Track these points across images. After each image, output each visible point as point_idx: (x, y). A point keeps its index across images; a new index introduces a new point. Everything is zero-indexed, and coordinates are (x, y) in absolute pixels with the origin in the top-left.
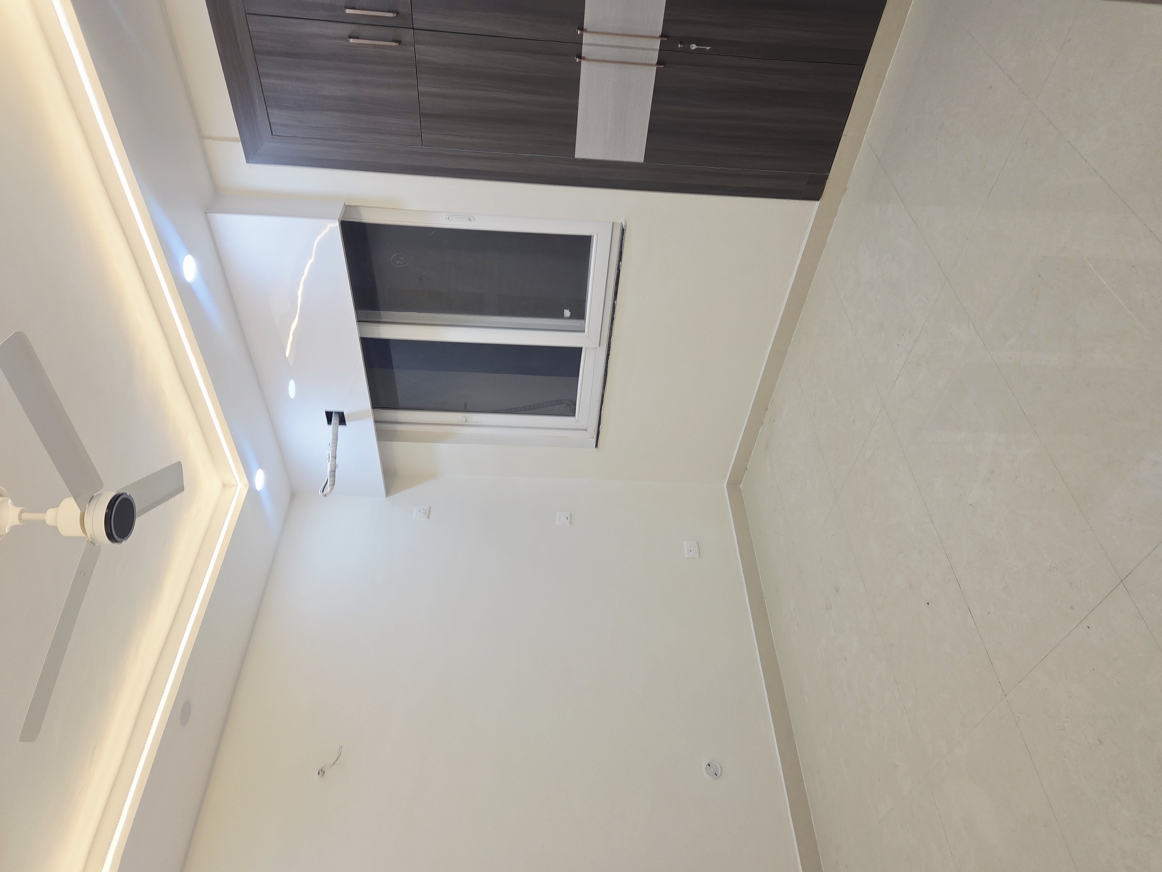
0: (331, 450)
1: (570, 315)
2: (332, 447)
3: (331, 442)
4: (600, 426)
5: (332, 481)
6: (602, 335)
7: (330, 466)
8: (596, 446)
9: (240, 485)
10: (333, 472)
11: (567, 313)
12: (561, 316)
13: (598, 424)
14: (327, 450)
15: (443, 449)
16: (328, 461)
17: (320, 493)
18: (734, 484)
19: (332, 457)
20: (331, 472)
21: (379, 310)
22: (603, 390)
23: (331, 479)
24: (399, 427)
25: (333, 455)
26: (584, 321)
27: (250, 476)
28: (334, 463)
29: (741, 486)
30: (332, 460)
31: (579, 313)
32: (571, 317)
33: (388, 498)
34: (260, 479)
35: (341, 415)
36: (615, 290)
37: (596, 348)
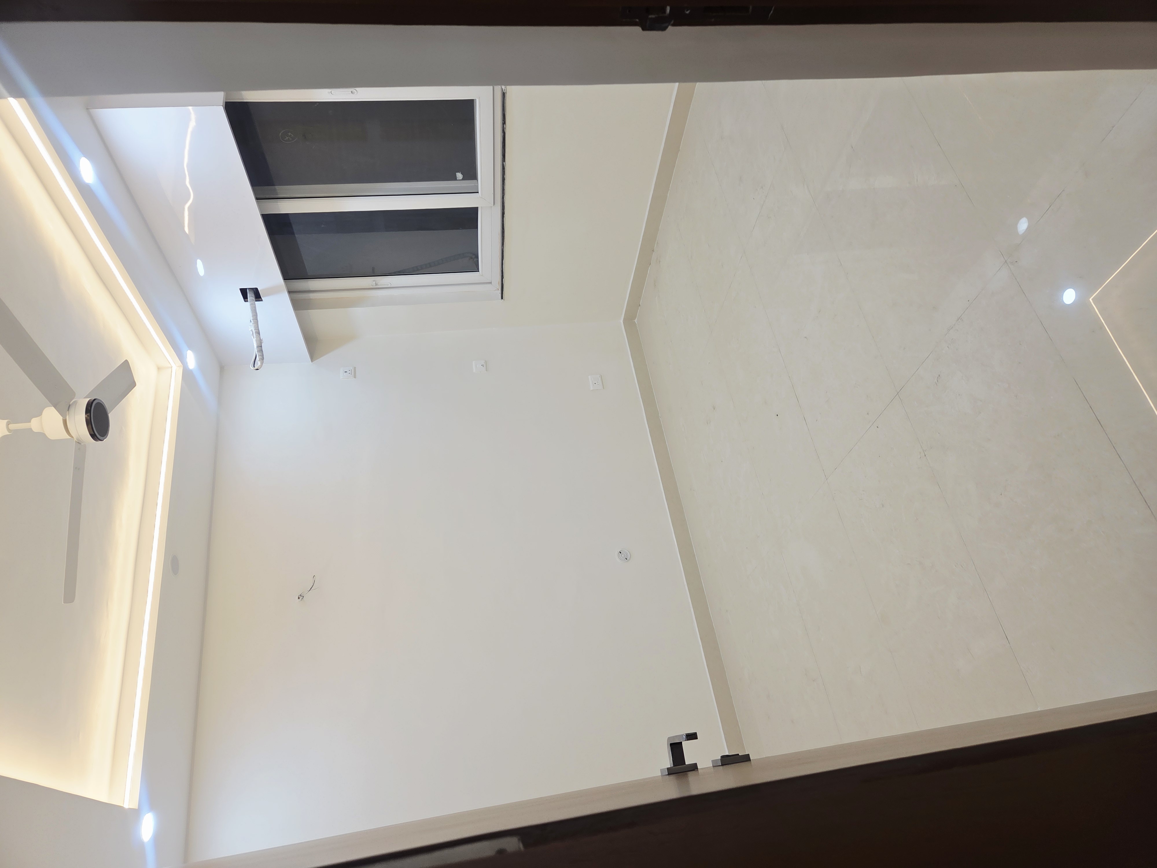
0: (253, 326)
1: (462, 177)
2: (254, 324)
3: (252, 318)
4: (504, 279)
5: (260, 355)
6: (495, 195)
7: (256, 342)
8: (502, 298)
9: (174, 368)
10: (260, 347)
11: (459, 176)
12: (455, 179)
13: (502, 278)
14: (250, 327)
15: (358, 312)
16: (252, 337)
17: (252, 368)
18: (630, 320)
19: (255, 332)
20: (257, 347)
21: (273, 185)
22: (502, 246)
23: (260, 354)
24: (312, 296)
25: (256, 330)
26: (476, 181)
27: (181, 357)
28: (259, 338)
29: (636, 321)
30: (256, 336)
31: (471, 174)
32: (463, 179)
33: (313, 362)
34: (191, 360)
35: (255, 291)
36: (503, 152)
37: (491, 207)
